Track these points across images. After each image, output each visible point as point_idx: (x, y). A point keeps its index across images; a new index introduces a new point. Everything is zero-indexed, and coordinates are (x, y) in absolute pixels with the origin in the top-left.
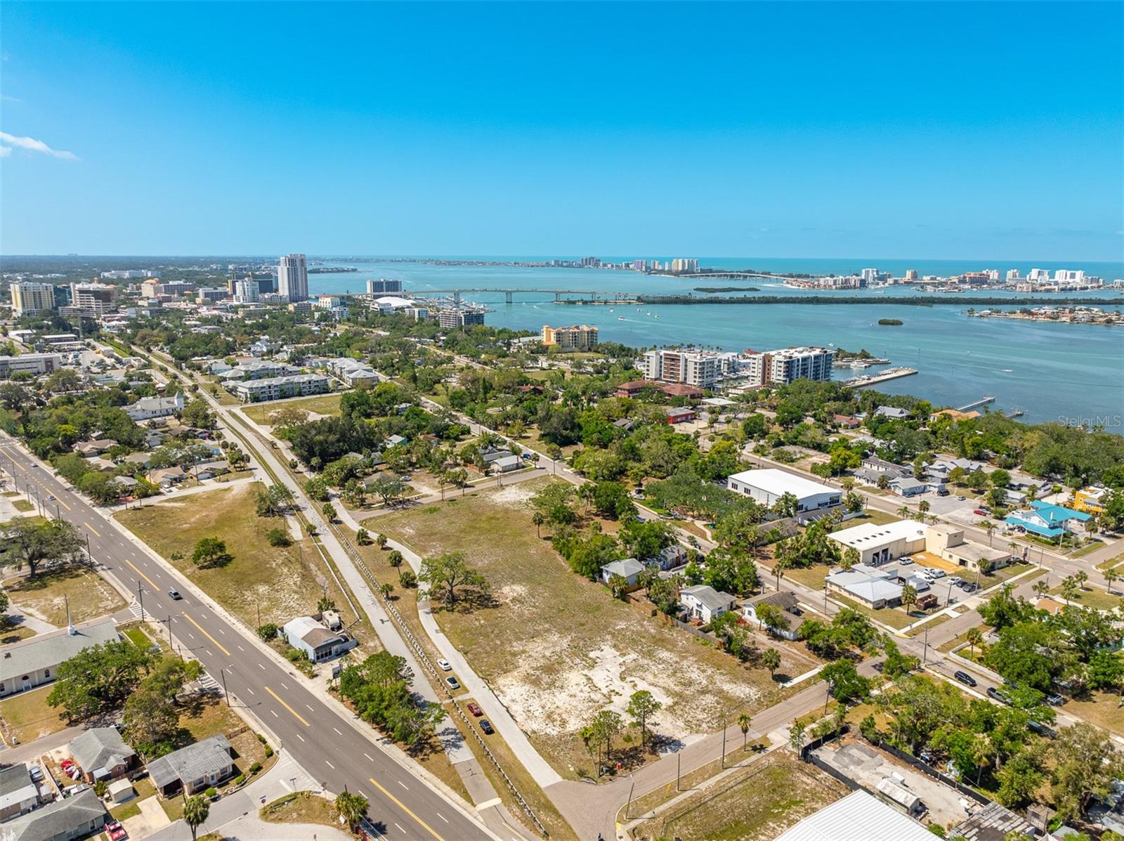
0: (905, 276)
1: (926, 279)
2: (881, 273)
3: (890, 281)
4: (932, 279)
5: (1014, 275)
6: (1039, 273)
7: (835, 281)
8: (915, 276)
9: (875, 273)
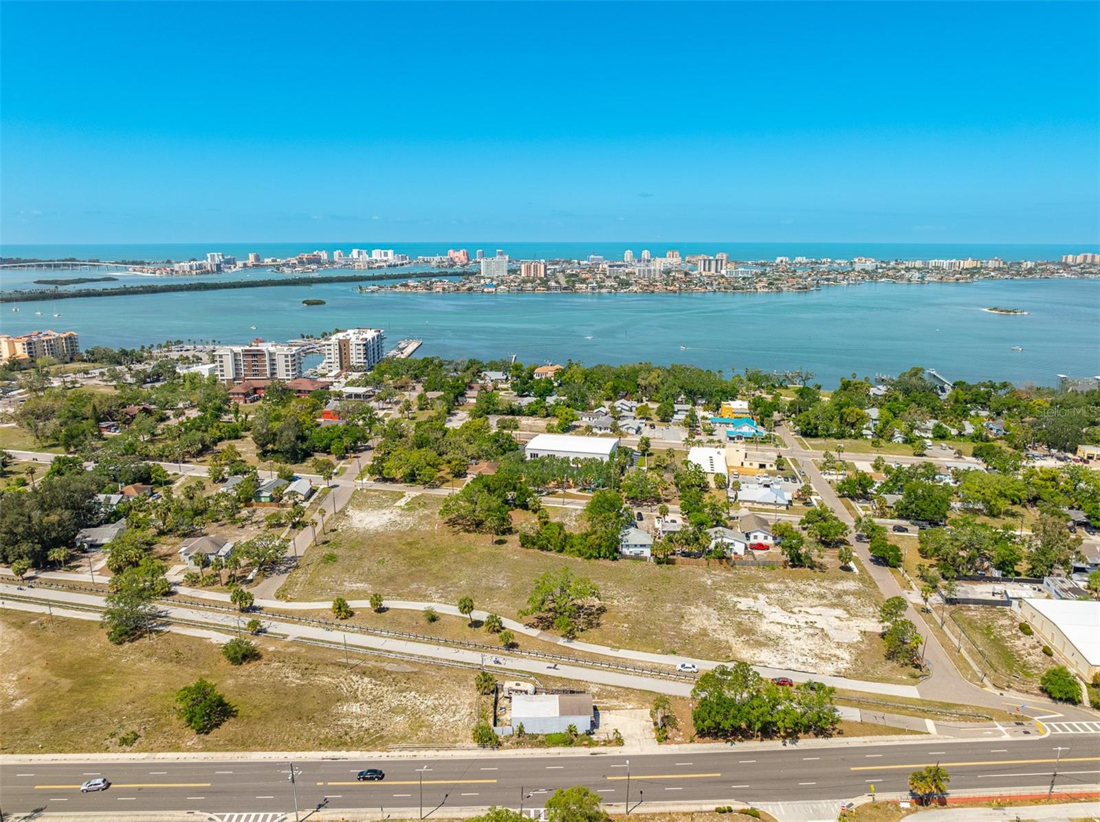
0: (248, 259)
1: (268, 261)
2: (226, 258)
3: (240, 264)
4: (273, 261)
5: (340, 256)
6: (359, 253)
7: (191, 267)
8: (257, 258)
9: (221, 257)
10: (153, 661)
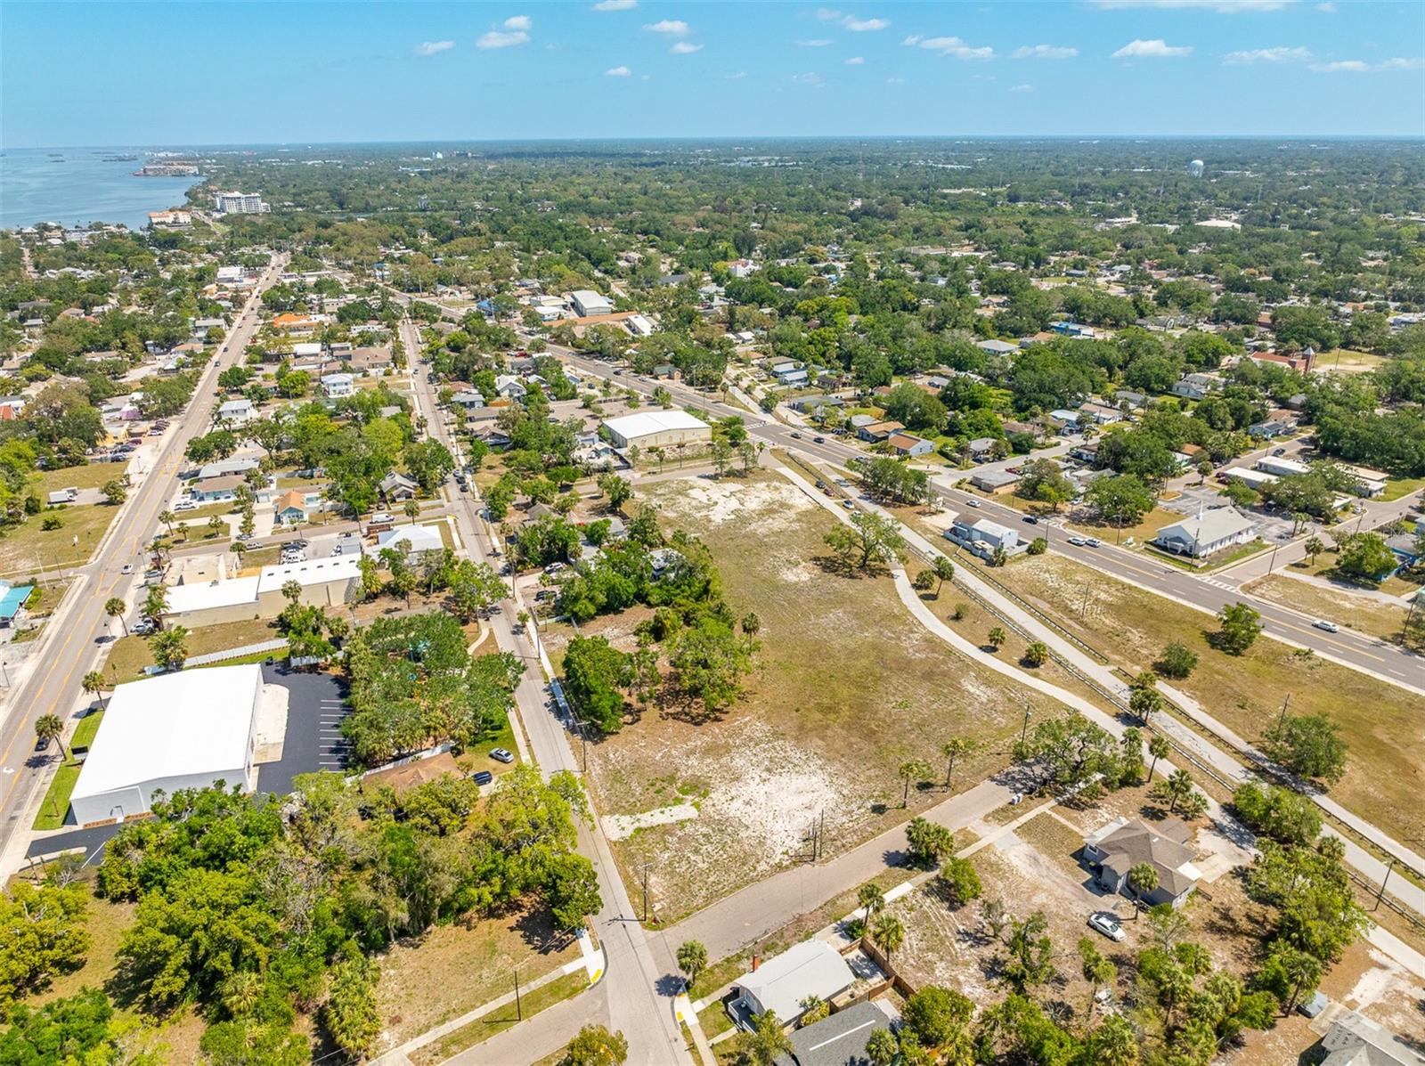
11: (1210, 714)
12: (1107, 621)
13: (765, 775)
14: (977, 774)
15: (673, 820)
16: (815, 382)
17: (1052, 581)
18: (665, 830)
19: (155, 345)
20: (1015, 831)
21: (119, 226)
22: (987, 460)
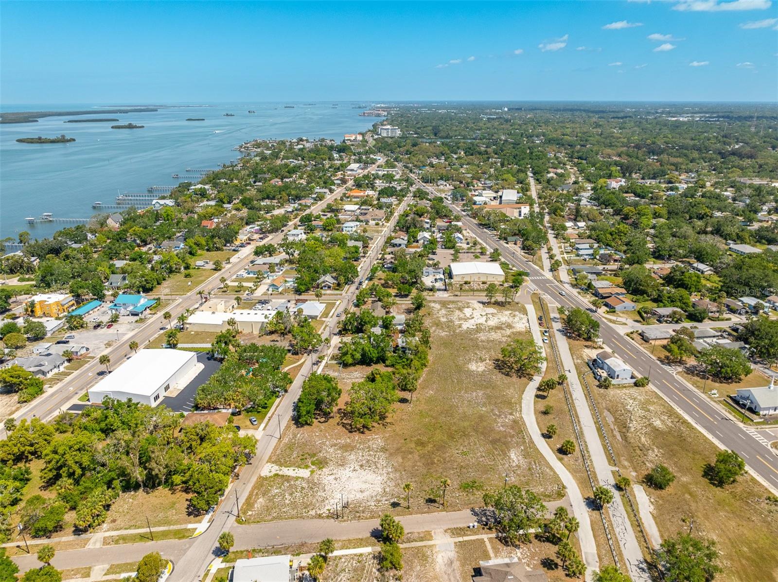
10: (704, 533)
11: (654, 518)
12: (643, 439)
13: (357, 468)
14: (465, 505)
15: (295, 475)
16: (598, 257)
17: (631, 405)
18: (287, 479)
19: (292, 199)
20: (455, 543)
21: (331, 141)
22: (666, 322)
